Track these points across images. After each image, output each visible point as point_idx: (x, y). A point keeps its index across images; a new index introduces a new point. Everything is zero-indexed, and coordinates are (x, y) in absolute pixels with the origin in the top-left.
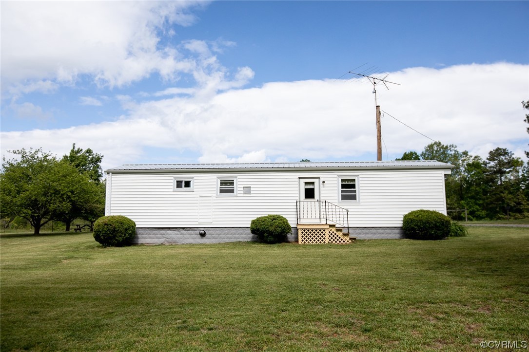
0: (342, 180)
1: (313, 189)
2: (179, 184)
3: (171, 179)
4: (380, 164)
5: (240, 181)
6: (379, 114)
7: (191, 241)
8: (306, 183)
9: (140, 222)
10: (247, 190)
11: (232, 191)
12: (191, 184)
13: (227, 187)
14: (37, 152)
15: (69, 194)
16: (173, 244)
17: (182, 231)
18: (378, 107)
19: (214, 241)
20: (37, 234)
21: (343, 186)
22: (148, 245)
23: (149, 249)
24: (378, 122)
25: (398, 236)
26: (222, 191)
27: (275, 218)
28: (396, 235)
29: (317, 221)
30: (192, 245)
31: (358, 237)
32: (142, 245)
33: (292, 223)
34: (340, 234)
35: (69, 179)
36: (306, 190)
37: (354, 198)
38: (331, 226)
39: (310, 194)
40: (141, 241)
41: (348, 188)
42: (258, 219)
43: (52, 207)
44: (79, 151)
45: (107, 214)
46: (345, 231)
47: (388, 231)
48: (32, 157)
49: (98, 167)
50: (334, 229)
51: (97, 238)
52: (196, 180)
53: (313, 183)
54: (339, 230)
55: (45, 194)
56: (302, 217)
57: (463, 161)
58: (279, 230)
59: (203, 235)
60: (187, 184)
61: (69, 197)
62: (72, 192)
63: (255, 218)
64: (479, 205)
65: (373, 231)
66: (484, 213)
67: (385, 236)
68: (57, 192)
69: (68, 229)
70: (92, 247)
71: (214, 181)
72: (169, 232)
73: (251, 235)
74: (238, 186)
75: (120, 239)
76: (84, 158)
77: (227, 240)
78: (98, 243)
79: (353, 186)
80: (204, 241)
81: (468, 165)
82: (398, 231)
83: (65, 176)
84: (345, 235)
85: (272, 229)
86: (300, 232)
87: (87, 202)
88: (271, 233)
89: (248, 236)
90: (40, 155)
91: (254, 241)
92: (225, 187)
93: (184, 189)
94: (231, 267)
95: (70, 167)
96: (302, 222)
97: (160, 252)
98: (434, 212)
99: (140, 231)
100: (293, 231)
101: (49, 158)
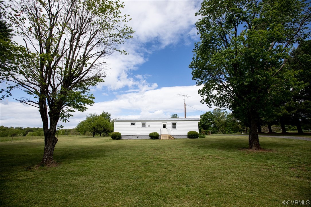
0: (173, 123)
1: (165, 126)
2: (132, 124)
3: (130, 123)
4: (185, 119)
5: (147, 123)
6: (185, 105)
7: (135, 139)
8: (164, 124)
9: (122, 134)
10: (149, 126)
11: (145, 126)
12: (135, 124)
13: (144, 125)
14: (94, 114)
15: (103, 126)
16: (130, 139)
17: (133, 136)
18: (185, 103)
19: (140, 139)
20: (94, 137)
21: (173, 125)
22: (124, 139)
23: (124, 140)
24: (185, 107)
25: (187, 138)
26: (142, 126)
27: (155, 133)
28: (186, 137)
29: (166, 134)
30: (135, 140)
31: (176, 138)
32: (123, 139)
33: (160, 134)
34: (171, 137)
35: (103, 121)
36: (164, 126)
37: (175, 128)
38: (169, 135)
39: (164, 127)
40: (122, 138)
41: (174, 125)
42: (151, 133)
43: (99, 129)
44: (105, 113)
45: (114, 132)
46: (173, 136)
47: (184, 136)
48: (93, 116)
49: (110, 117)
50: (170, 136)
51: (112, 137)
52: (136, 123)
53: (165, 124)
54: (171, 136)
55: (97, 126)
56: (163, 133)
57: (226, 114)
58: (156, 136)
59: (138, 137)
60: (134, 124)
61: (103, 127)
62: (104, 125)
63: (150, 133)
64: (231, 129)
65: (180, 136)
66: (232, 132)
67: (183, 138)
68: (100, 125)
69: (100, 136)
70: (111, 140)
71: (140, 124)
72: (129, 136)
73: (150, 137)
74: (147, 125)
75: (117, 138)
76: (106, 115)
77: (144, 139)
78: (112, 139)
79: (175, 125)
80: (138, 138)
81: (227, 116)
82: (186, 136)
83: (102, 121)
84: (172, 137)
85: (154, 136)
86: (161, 137)
87: (107, 128)
88: (154, 137)
89: (149, 138)
90: (95, 115)
91: (150, 139)
92: (143, 125)
93: (133, 125)
94: (142, 143)
95: (103, 118)
96: (163, 134)
97: (127, 141)
98: (195, 132)
99: (122, 136)
100: (160, 136)
101: (98, 116)
